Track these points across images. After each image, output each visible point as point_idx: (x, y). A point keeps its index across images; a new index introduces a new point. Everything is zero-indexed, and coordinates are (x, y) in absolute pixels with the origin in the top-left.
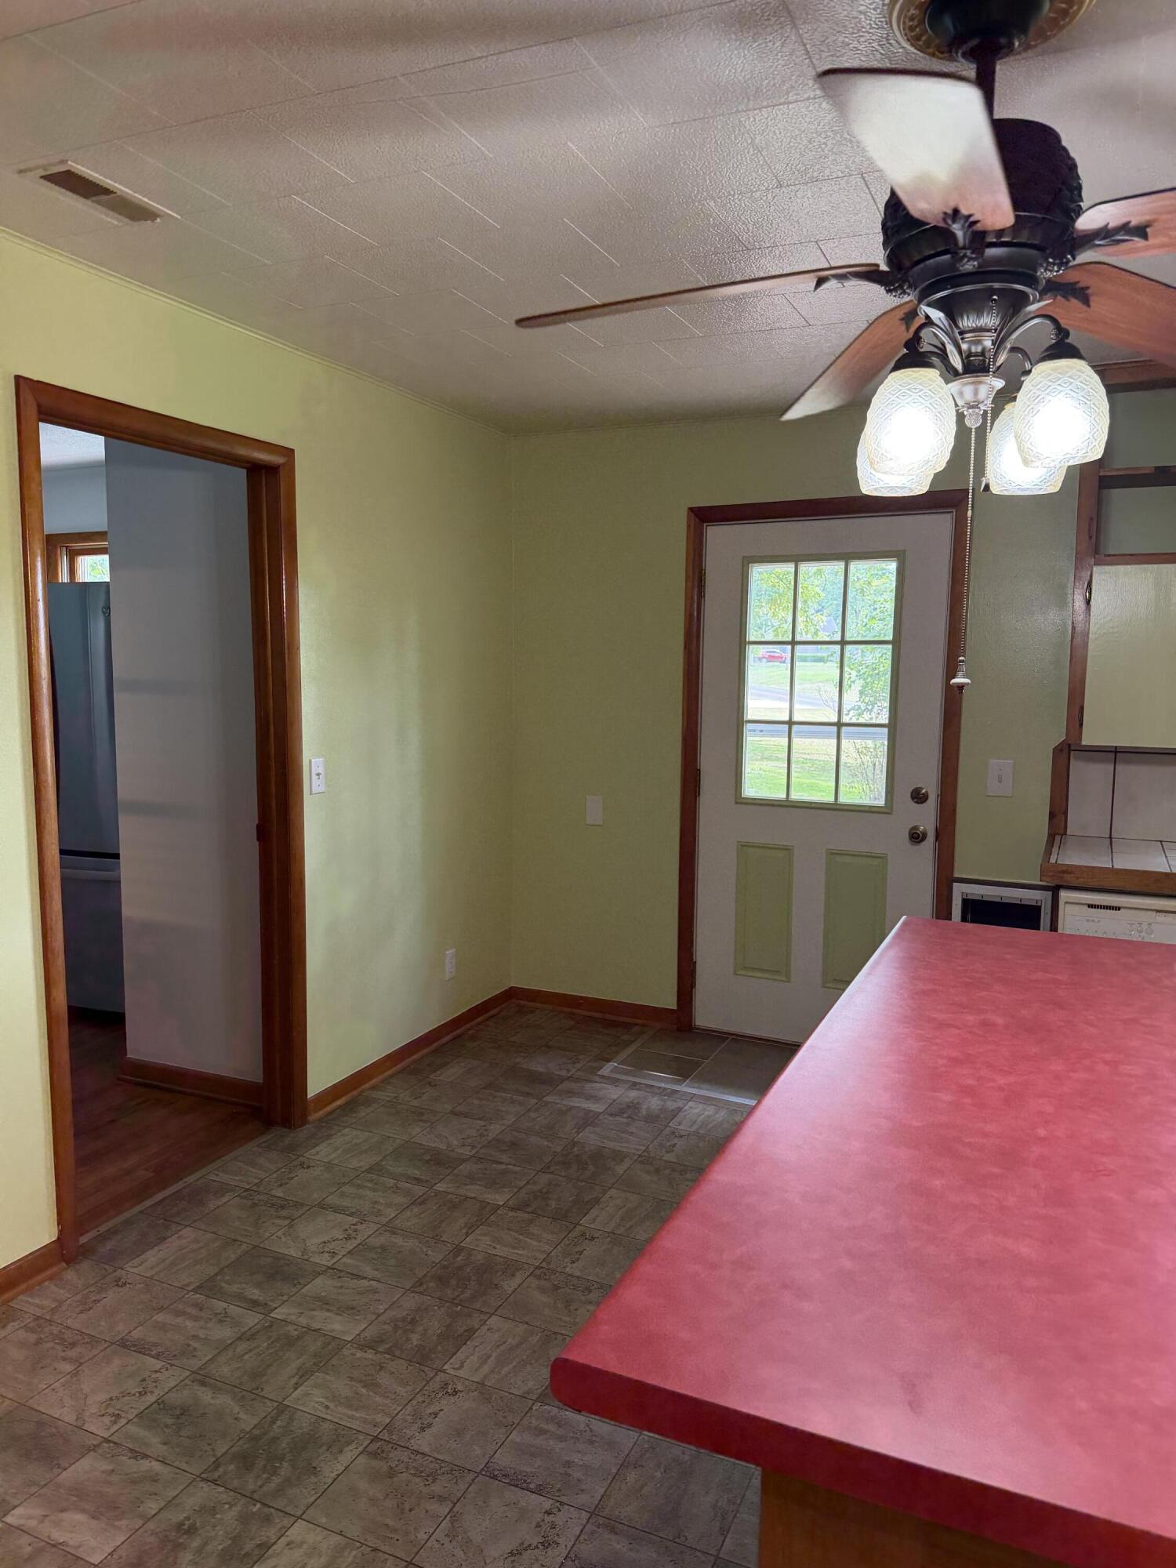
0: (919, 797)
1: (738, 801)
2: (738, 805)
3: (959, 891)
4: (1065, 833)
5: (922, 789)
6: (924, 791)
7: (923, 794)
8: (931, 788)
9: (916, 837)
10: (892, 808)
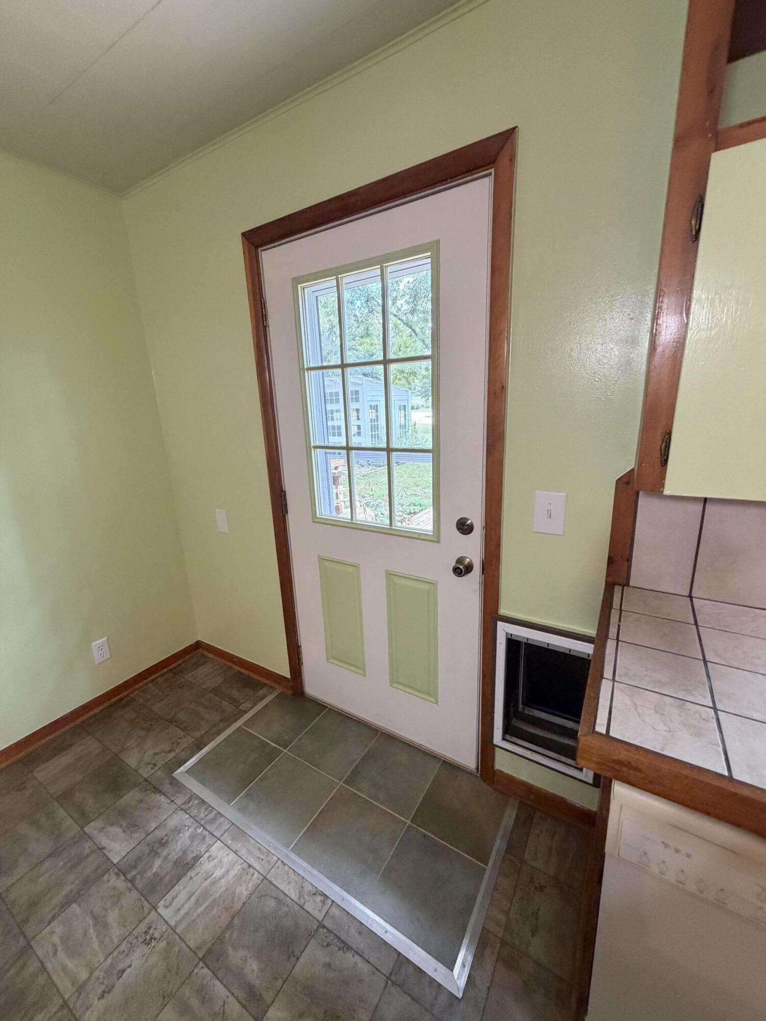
0: (464, 527)
1: (316, 520)
2: (315, 524)
3: (503, 630)
4: (627, 584)
5: (468, 519)
6: (468, 522)
7: (468, 525)
8: (477, 519)
9: (462, 569)
10: (439, 537)
